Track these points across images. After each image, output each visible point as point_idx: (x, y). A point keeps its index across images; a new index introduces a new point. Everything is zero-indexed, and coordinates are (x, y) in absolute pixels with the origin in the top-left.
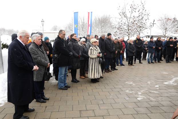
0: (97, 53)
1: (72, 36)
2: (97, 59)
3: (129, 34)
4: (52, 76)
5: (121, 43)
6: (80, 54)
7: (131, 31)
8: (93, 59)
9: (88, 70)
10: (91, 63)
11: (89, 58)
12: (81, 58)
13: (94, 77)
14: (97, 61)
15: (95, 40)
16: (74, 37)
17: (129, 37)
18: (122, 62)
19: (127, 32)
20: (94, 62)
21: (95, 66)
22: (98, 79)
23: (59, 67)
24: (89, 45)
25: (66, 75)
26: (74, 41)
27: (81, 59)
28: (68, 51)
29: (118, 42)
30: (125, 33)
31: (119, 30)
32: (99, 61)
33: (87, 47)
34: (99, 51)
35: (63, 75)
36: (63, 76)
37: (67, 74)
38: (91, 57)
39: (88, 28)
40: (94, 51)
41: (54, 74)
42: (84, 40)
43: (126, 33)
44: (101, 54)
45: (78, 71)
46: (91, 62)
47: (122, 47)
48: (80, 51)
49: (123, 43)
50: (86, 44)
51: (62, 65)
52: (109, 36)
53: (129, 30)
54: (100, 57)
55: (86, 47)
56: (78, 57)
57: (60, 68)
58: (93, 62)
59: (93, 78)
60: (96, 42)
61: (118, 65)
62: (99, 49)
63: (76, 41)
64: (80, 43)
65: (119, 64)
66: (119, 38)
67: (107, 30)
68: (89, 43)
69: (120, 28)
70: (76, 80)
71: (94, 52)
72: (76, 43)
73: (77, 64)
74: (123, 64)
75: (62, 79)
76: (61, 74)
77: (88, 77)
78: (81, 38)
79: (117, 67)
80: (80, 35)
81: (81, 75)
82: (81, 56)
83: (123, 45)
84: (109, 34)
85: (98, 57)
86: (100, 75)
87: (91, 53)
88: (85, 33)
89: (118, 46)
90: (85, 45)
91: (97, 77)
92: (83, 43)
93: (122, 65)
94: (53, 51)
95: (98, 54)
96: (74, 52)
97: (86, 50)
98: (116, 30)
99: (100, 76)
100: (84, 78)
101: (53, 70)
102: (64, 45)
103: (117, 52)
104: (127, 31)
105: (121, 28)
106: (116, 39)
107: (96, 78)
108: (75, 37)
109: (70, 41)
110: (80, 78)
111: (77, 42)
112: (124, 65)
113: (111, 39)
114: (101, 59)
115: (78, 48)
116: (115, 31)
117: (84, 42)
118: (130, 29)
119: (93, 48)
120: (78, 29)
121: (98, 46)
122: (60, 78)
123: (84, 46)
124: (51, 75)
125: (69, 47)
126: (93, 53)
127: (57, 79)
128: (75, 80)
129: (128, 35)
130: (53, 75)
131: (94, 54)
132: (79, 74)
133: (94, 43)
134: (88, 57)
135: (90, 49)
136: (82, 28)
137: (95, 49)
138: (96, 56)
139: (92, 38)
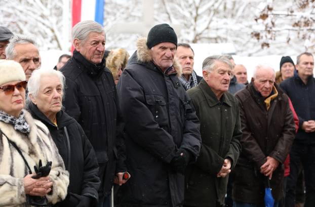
103: (227, 166)
131: (3, 175)
133: (2, 94)
137: (10, 142)
138: (12, 190)
139: (23, 57)
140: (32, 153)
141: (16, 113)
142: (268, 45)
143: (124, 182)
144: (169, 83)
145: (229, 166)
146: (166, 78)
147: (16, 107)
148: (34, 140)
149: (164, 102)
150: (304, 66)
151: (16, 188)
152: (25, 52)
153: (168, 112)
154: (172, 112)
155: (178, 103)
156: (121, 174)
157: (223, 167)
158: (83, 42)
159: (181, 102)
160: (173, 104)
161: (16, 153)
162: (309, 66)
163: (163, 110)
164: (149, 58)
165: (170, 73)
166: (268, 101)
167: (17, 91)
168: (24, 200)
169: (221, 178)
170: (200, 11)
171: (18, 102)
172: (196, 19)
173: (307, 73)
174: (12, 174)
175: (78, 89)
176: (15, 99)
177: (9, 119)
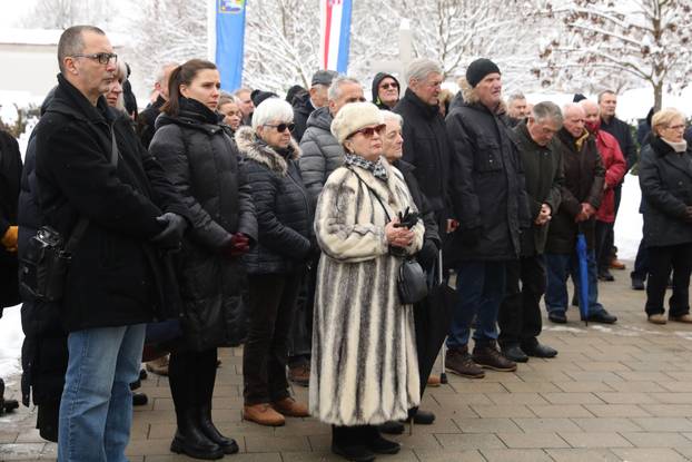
0: (388, 218)
1: (180, 77)
2: (386, 266)
3: (658, 69)
4: (15, 404)
5: (590, 144)
6: (249, 224)
7: (678, 38)
8: (350, 264)
9: (309, 357)
10: (336, 298)
11: (324, 258)
12: (254, 256)
13: (358, 412)
14: (385, 285)
15: (368, 113)
16: (195, 91)
17: (658, 89)
18: (594, 291)
19: (646, 51)
20: (359, 292)
21: (365, 325)
22: (394, 428)
23: (67, 336)
24: (325, 155)
25: (126, 398)
26: (200, 118)
27: (254, 263)
28: (144, 200)
29: (565, 135)
30: (624, 59)
31: (579, 31)
32: (404, 284)
33: (303, 166)
34: (405, 202)
35: (102, 394)
36: (99, 401)
37: (135, 385)
38: (333, 248)
39: (329, 10)
40: (359, 201)
41: (25, 391)
42: (283, 110)
43: (632, 59)
44: (419, 230)
45: (231, 362)
46: (332, 291)
47: (595, 170)
48: (248, 204)
49: (608, 137)
50: (299, 150)
51: (96, 320)
52: (483, 83)
53: (657, 35)
54: (412, 250)
55: (295, 168)
56: (228, 253)
57: (74, 342)
58: (351, 288)
59: (347, 418)
60: (380, 128)
61: (558, 318)
62: (404, 187)
63: (214, 118)
64: (247, 136)
65: (573, 313)
66: (578, 98)
67: (483, 30)
68: (323, 137)
69: (584, 15)
70: (210, 433)
71: (358, 209)
72: (210, 136)
73: (216, 311)
74: (606, 307)
75: (89, 431)
76: (87, 390)
77: (305, 415)
78: (258, 97)
79: (549, 335)
80: (262, 70)
81: (253, 396)
82: (251, 241)
83: (605, 154)
84: (481, 71)
85: (395, 250)
86: (409, 397)
87: (338, 219)
88: (304, 50)
89: (558, 163)
90: (288, 153)
91: (380, 412)
92: (276, 137)
93: (596, 316)
94: (23, 195)
95: (390, 229)
96: (197, 207)
97: (295, 196)
98: (556, 31)
99: (406, 406)
100: (278, 416)
101: (19, 353)
102: (108, 155)
103: (546, 211)
104: (647, 40)
105: (594, 20)
106: (542, 109)
107: (377, 421)
108: (208, 85)
109: (162, 123)
110: (248, 418)
111: (220, 133)
112: (610, 321)
113: (498, 104)
114: (416, 268)
115: (232, 176)
116: (544, 43)
117: (281, 128)
118: (671, 27)
119: (352, 183)
120: (250, 18)
121: (395, 162)
122: (77, 420)
123: (282, 162)
124: (7, 396)
125: (150, 168)
126: (350, 218)
127: (48, 428)
128: (200, 437)
129: (648, 70)
130: (19, 397)
131: (365, 224)
132: (242, 389)
133: (360, 138)
134: (315, 250)
135: (333, 187)
136: (279, 17)
137: (370, 189)
138: (375, 239)
139: (349, 96)
140: (392, 201)
141: (374, 159)
142: (548, 82)
143: (453, 230)
144: (499, 123)
145: (548, 211)
146: (497, 119)
147: (375, 151)
148: (393, 188)
149: (497, 145)
150: (607, 105)
151: (379, 237)
152: (352, 91)
153: (502, 154)
154: (505, 154)
155: (509, 144)
156: (450, 221)
157: (542, 213)
158: (422, 83)
159: (513, 144)
160: (506, 146)
161: (376, 202)
162: (612, 104)
163: (497, 154)
164: (477, 99)
165: (498, 112)
166: (579, 143)
167: (376, 135)
168: (386, 250)
169: (540, 225)
170: (449, 48)
171: (377, 146)
172: (444, 56)
173: (609, 113)
174: (372, 222)
175: (413, 131)
176: (374, 143)
177: (367, 165)
